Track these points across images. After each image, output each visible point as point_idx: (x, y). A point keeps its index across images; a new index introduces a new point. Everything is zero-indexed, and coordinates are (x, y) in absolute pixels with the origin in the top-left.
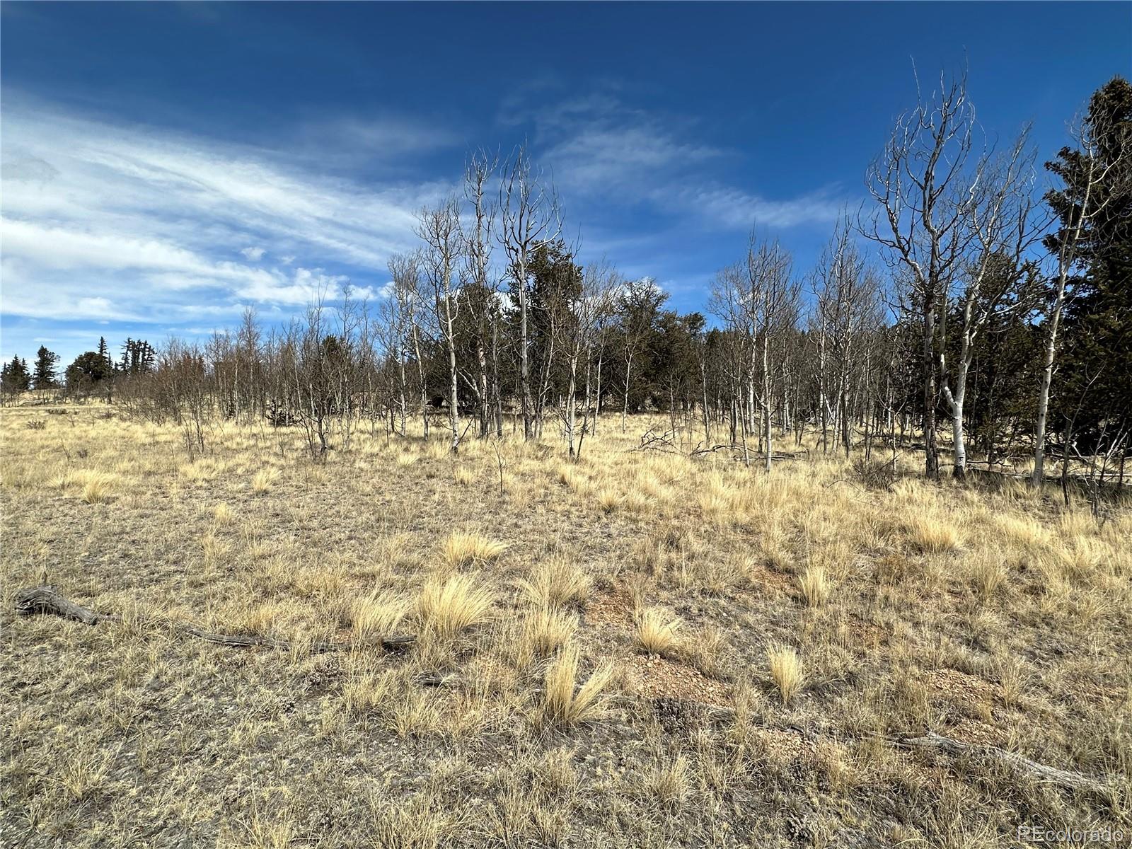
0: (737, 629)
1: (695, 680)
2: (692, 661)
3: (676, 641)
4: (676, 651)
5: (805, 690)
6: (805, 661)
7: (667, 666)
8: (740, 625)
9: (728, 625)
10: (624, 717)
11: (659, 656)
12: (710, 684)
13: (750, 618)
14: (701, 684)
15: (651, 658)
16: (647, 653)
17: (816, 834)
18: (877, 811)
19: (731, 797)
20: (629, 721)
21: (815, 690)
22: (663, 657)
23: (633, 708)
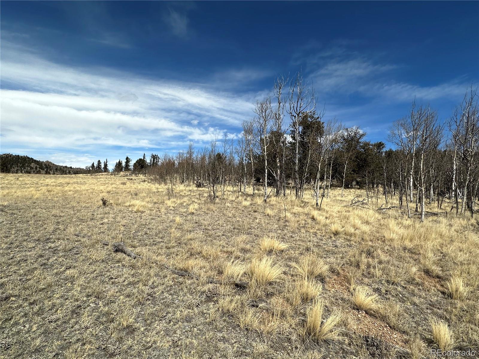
0: (409, 305)
1: (385, 329)
2: (384, 318)
3: (374, 306)
4: (374, 312)
5: (455, 349)
6: (454, 331)
7: (369, 319)
8: (410, 303)
9: (404, 302)
10: (347, 342)
11: (364, 312)
12: (394, 333)
13: (416, 300)
14: (389, 332)
15: (360, 312)
16: (358, 310)
20: (350, 344)
21: (461, 350)
22: (367, 313)
23: (352, 338)
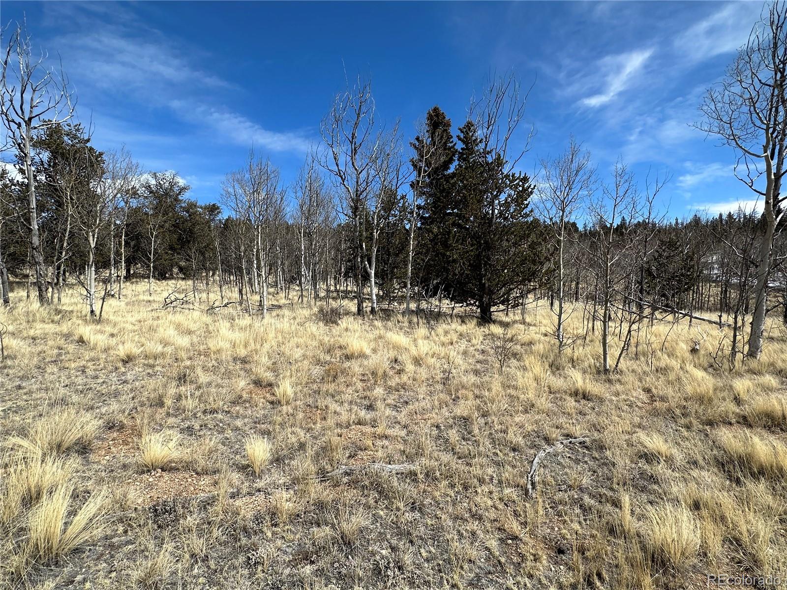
0: (229, 433)
1: (190, 480)
2: (188, 466)
3: (175, 455)
4: (176, 462)
5: (272, 463)
6: (273, 444)
7: (167, 476)
8: (232, 430)
9: (222, 431)
10: (121, 529)
11: (160, 470)
12: (202, 479)
13: (239, 423)
14: (195, 482)
15: (153, 474)
16: (149, 471)
17: (265, 557)
18: (306, 525)
19: (207, 557)
20: (126, 532)
21: (278, 460)
22: (163, 470)
23: (130, 519)
